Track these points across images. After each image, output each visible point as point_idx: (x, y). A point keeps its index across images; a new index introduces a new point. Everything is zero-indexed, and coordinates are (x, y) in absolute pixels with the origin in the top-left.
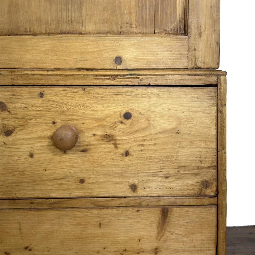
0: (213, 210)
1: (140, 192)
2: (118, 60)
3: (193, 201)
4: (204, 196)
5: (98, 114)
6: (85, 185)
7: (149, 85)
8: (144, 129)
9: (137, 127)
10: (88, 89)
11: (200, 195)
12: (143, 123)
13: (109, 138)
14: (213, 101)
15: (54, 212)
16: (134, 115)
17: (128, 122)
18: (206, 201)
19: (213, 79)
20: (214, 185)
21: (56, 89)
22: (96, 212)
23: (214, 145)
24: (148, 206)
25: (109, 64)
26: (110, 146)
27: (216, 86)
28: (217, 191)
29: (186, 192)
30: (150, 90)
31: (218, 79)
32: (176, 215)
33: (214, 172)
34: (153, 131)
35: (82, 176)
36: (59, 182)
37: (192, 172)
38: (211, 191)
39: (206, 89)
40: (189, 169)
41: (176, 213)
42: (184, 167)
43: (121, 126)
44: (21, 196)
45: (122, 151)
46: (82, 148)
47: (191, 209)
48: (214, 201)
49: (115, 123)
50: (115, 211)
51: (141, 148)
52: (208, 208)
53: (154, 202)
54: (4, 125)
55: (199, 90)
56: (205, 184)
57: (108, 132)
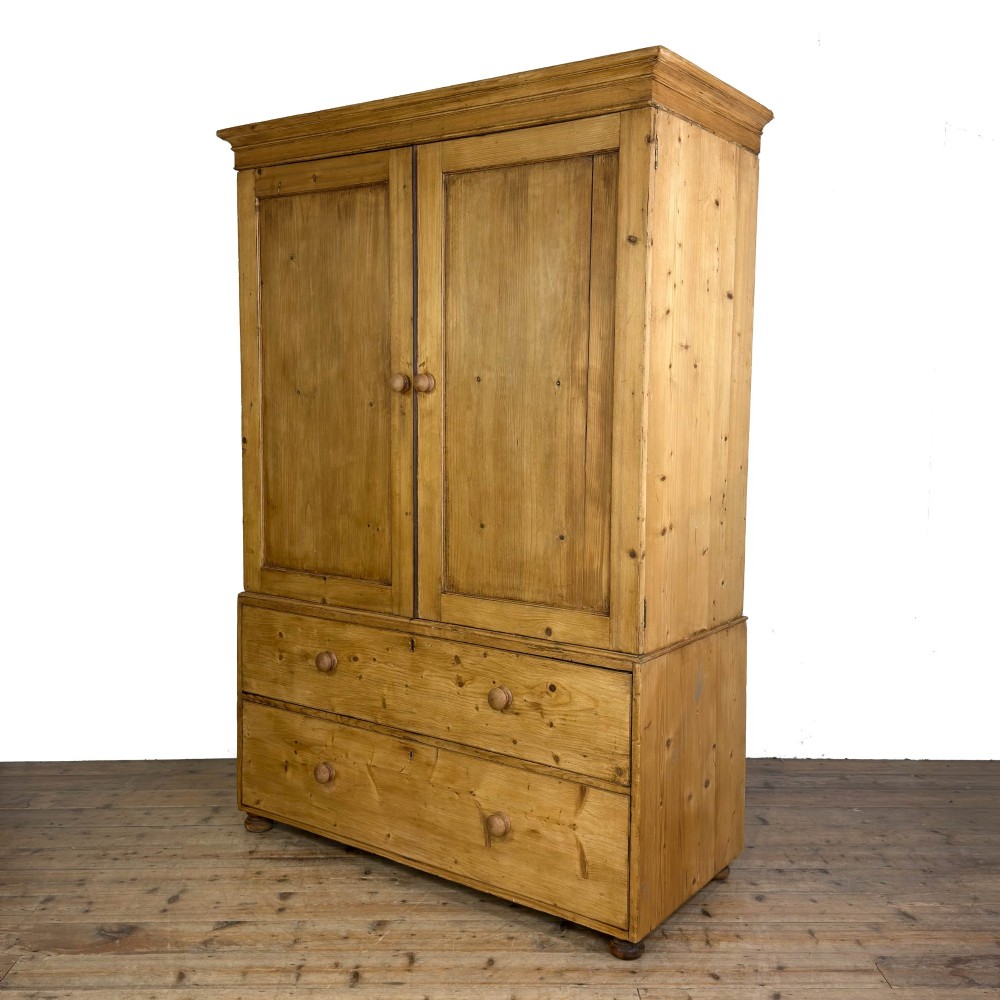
0: (626, 800)
1: (562, 765)
2: (549, 631)
3: (609, 787)
4: (618, 783)
5: (528, 682)
6: (517, 746)
7: (572, 662)
8: (565, 704)
9: (560, 701)
10: (521, 656)
11: (614, 782)
12: (565, 699)
13: (537, 706)
14: (628, 688)
15: (493, 765)
16: (558, 688)
17: (554, 694)
18: (620, 789)
19: (628, 666)
20: (627, 774)
21: (496, 651)
22: (525, 773)
23: (627, 733)
24: (568, 780)
25: (541, 634)
26: (537, 715)
27: (631, 673)
28: (630, 781)
29: (602, 776)
30: (571, 666)
31: (633, 667)
32: (593, 795)
33: (627, 761)
34: (574, 708)
35: (515, 737)
36: (498, 738)
37: (607, 756)
38: (624, 780)
39: (621, 675)
40: (605, 752)
41: (592, 794)
42: (601, 750)
43: (547, 696)
44: (469, 744)
45: (547, 721)
46: (516, 711)
47: (606, 794)
48: (627, 790)
49: (542, 693)
50: (540, 777)
51: (563, 722)
52: (622, 797)
53: (573, 777)
54: (459, 678)
55: (615, 674)
56: (619, 771)
57: (536, 700)
